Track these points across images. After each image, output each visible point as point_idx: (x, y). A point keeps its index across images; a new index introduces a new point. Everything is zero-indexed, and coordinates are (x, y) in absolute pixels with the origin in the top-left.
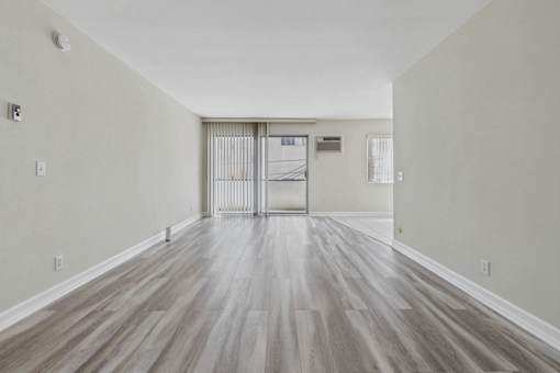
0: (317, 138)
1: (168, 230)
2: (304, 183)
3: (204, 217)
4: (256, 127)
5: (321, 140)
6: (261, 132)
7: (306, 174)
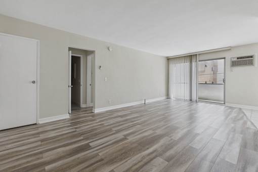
0: (231, 58)
1: (145, 100)
2: (223, 86)
3: (168, 98)
4: (191, 57)
5: (235, 59)
6: (194, 60)
7: (224, 81)
